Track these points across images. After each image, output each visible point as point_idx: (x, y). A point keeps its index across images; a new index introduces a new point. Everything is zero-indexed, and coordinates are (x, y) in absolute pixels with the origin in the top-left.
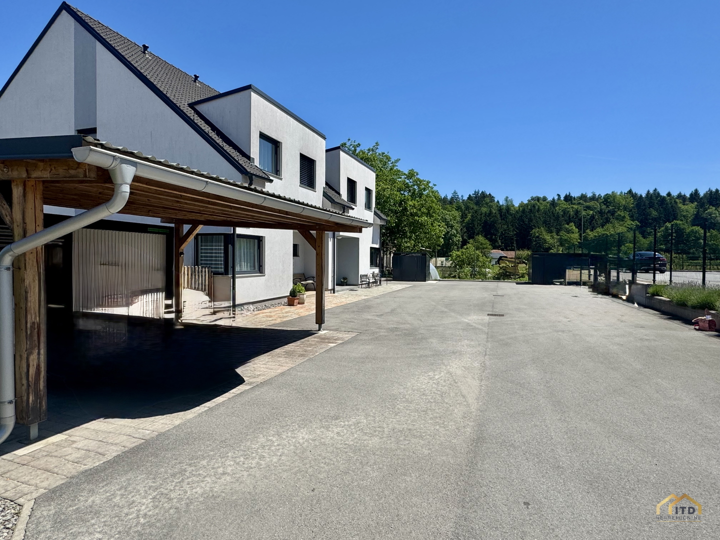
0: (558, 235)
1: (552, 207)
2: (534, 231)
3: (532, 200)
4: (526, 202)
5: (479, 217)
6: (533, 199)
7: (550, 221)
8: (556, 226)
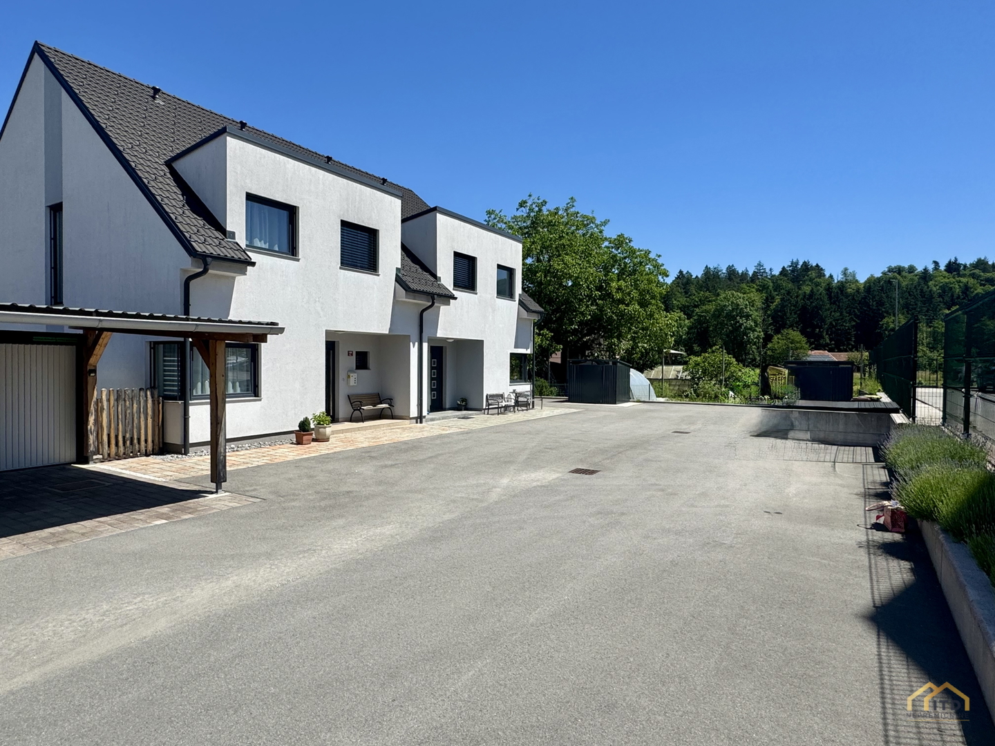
0: (930, 327)
1: (922, 282)
2: (885, 320)
3: (889, 271)
4: (878, 275)
5: (793, 301)
6: (891, 270)
7: (916, 304)
8: (927, 311)
